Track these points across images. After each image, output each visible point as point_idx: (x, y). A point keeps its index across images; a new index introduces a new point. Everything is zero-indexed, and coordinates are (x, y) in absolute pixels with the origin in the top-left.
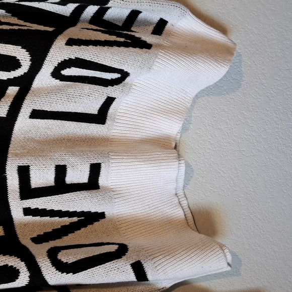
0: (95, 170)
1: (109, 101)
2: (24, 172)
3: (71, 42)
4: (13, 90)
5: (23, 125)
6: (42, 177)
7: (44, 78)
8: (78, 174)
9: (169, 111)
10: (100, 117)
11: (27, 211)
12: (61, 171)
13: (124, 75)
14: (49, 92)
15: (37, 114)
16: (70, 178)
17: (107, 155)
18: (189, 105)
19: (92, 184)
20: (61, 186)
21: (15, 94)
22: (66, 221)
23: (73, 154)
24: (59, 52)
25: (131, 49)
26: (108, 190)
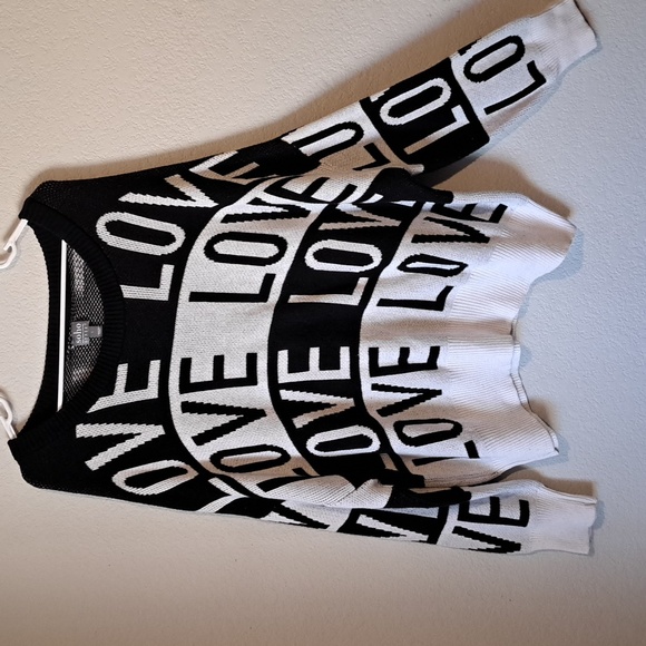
0: (435, 352)
1: (448, 289)
2: (374, 353)
3: (417, 239)
4: (363, 281)
5: (372, 312)
6: (388, 357)
7: (391, 271)
8: (419, 355)
9: (505, 298)
10: (439, 304)
11: (375, 387)
12: (405, 352)
13: (463, 266)
14: (395, 281)
15: (383, 303)
16: (411, 360)
17: (445, 338)
18: (526, 292)
19: (431, 365)
20: (403, 366)
21: (365, 284)
22: (407, 396)
23: (416, 338)
24: (406, 249)
25: (470, 243)
26: (445, 370)
